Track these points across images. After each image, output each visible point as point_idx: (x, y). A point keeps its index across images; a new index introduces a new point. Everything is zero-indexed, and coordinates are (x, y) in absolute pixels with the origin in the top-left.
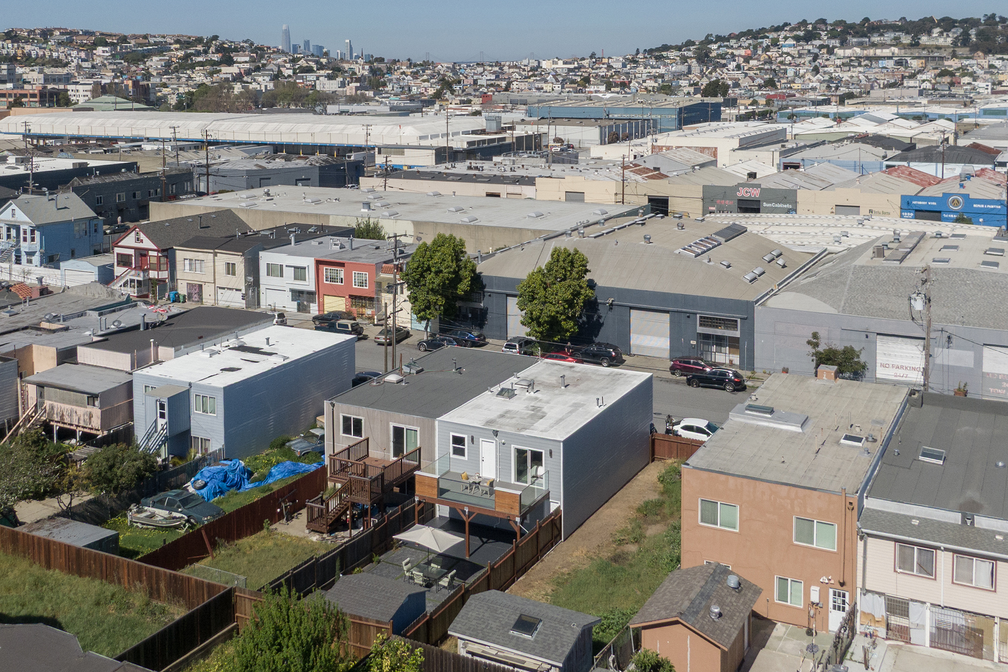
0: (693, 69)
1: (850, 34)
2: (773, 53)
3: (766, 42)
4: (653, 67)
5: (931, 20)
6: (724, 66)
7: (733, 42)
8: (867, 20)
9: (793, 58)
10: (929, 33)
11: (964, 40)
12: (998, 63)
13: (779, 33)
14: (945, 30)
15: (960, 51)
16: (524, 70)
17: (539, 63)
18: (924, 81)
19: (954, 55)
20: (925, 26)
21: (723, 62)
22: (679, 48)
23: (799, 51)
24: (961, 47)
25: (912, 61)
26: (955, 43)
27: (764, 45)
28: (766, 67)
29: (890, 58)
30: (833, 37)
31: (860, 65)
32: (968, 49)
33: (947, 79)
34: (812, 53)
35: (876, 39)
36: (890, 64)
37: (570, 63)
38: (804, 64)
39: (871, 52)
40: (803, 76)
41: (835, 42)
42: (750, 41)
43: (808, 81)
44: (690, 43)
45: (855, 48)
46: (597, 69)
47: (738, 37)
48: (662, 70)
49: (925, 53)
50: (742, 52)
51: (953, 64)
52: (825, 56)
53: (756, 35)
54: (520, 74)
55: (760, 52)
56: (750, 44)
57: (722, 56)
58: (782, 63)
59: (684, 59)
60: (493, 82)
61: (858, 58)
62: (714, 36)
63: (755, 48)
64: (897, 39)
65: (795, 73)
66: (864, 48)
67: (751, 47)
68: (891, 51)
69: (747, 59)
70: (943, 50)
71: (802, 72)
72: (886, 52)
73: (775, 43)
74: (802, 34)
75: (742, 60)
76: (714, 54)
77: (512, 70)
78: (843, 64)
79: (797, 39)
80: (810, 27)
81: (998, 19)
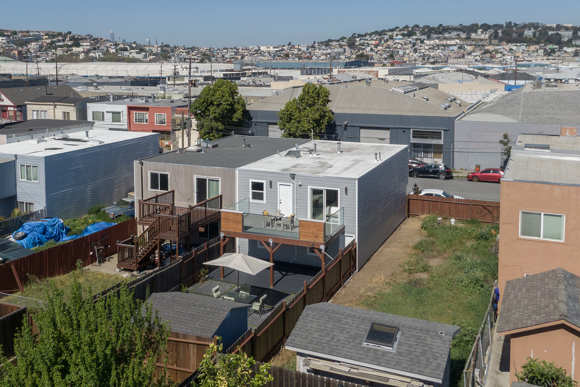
0: (346, 50)
1: (432, 33)
2: (390, 43)
3: (386, 37)
4: (324, 50)
5: (477, 25)
6: (364, 49)
7: (368, 37)
8: (441, 25)
9: (402, 45)
10: (476, 32)
11: (495, 36)
12: (514, 48)
13: (393, 32)
14: (485, 30)
15: (494, 42)
16: (251, 51)
17: (259, 48)
18: (476, 56)
19: (490, 44)
20: (473, 28)
21: (363, 47)
22: (338, 41)
23: (404, 42)
24: (493, 39)
25: (468, 47)
26: (490, 37)
27: (385, 39)
28: (387, 50)
29: (455, 45)
30: (423, 34)
31: (438, 49)
32: (497, 41)
33: (488, 55)
34: (412, 43)
35: (447, 35)
36: (455, 48)
37: (277, 48)
38: (408, 48)
39: (444, 42)
40: (408, 54)
41: (423, 37)
42: (377, 37)
43: (412, 56)
44: (343, 38)
45: (436, 40)
46: (292, 51)
47: (371, 35)
48: (329, 51)
49: (474, 43)
50: (373, 42)
51: (491, 48)
52: (419, 44)
53: (381, 33)
54: (248, 53)
55: (383, 43)
56: (377, 38)
57: (363, 45)
58: (396, 48)
59: (341, 46)
60: (233, 56)
61: (438, 45)
62: (357, 34)
63: (380, 40)
64: (458, 35)
65: (404, 53)
66: (440, 40)
67: (378, 40)
68: (455, 42)
69: (376, 46)
70: (484, 41)
71: (408, 52)
72: (453, 42)
73: (391, 38)
74: (406, 32)
75: (373, 46)
76: (357, 43)
77: (244, 51)
78: (430, 48)
79: (403, 35)
80: (410, 29)
81: (513, 25)
